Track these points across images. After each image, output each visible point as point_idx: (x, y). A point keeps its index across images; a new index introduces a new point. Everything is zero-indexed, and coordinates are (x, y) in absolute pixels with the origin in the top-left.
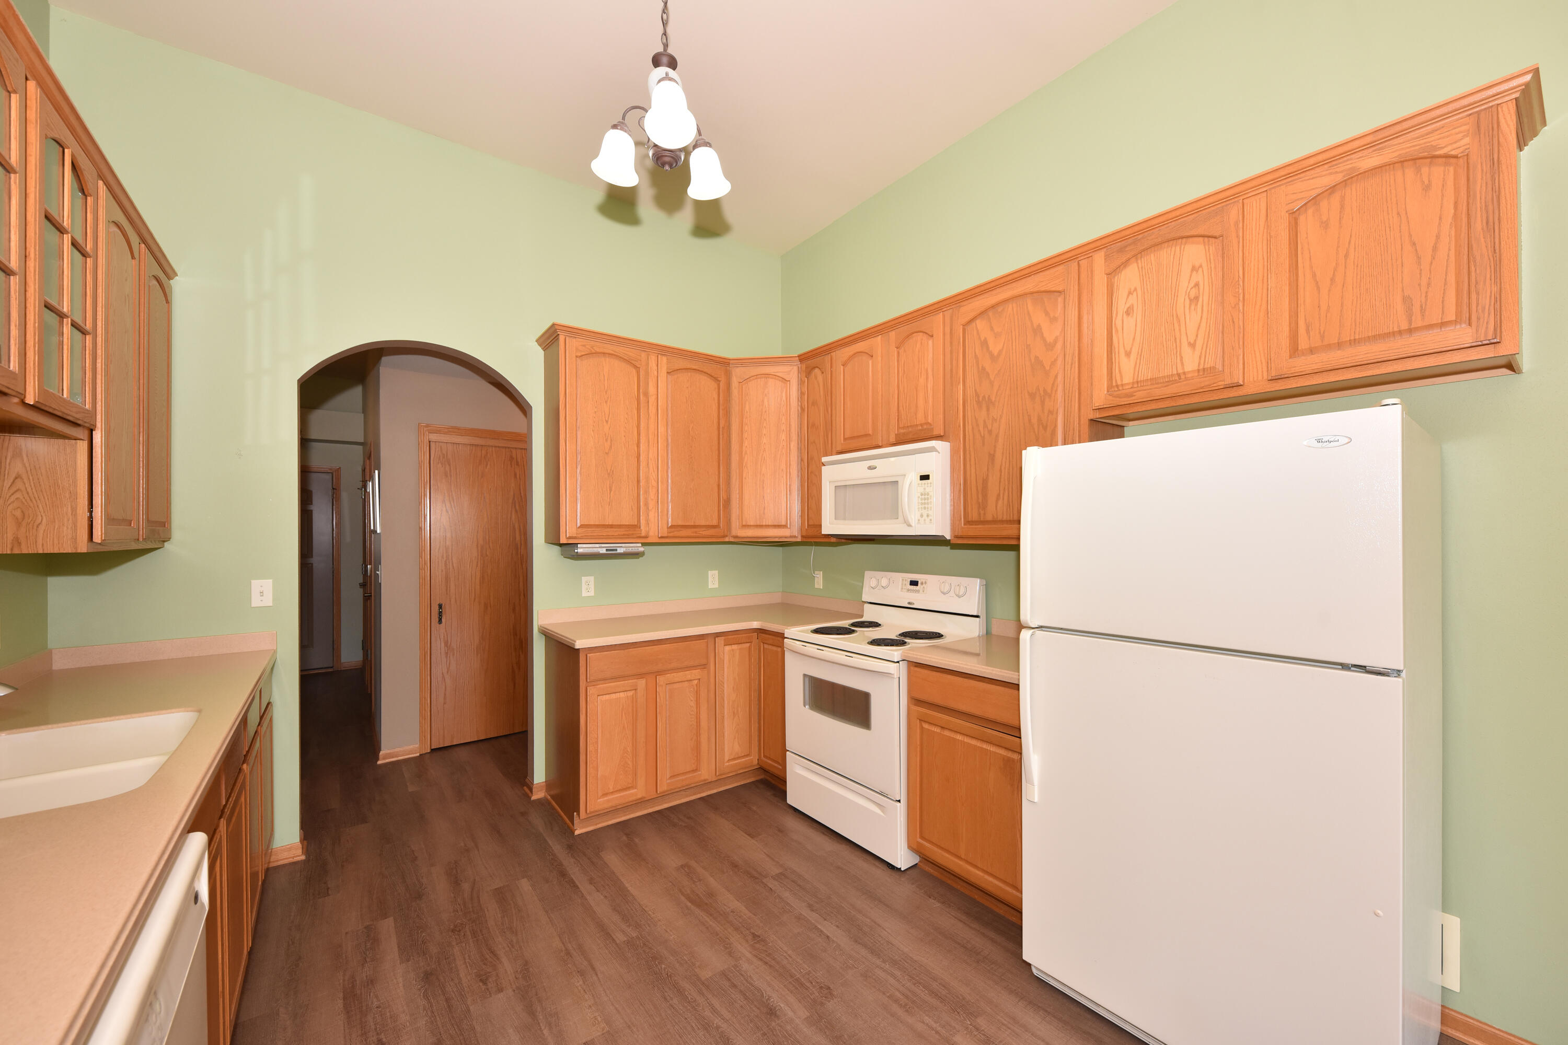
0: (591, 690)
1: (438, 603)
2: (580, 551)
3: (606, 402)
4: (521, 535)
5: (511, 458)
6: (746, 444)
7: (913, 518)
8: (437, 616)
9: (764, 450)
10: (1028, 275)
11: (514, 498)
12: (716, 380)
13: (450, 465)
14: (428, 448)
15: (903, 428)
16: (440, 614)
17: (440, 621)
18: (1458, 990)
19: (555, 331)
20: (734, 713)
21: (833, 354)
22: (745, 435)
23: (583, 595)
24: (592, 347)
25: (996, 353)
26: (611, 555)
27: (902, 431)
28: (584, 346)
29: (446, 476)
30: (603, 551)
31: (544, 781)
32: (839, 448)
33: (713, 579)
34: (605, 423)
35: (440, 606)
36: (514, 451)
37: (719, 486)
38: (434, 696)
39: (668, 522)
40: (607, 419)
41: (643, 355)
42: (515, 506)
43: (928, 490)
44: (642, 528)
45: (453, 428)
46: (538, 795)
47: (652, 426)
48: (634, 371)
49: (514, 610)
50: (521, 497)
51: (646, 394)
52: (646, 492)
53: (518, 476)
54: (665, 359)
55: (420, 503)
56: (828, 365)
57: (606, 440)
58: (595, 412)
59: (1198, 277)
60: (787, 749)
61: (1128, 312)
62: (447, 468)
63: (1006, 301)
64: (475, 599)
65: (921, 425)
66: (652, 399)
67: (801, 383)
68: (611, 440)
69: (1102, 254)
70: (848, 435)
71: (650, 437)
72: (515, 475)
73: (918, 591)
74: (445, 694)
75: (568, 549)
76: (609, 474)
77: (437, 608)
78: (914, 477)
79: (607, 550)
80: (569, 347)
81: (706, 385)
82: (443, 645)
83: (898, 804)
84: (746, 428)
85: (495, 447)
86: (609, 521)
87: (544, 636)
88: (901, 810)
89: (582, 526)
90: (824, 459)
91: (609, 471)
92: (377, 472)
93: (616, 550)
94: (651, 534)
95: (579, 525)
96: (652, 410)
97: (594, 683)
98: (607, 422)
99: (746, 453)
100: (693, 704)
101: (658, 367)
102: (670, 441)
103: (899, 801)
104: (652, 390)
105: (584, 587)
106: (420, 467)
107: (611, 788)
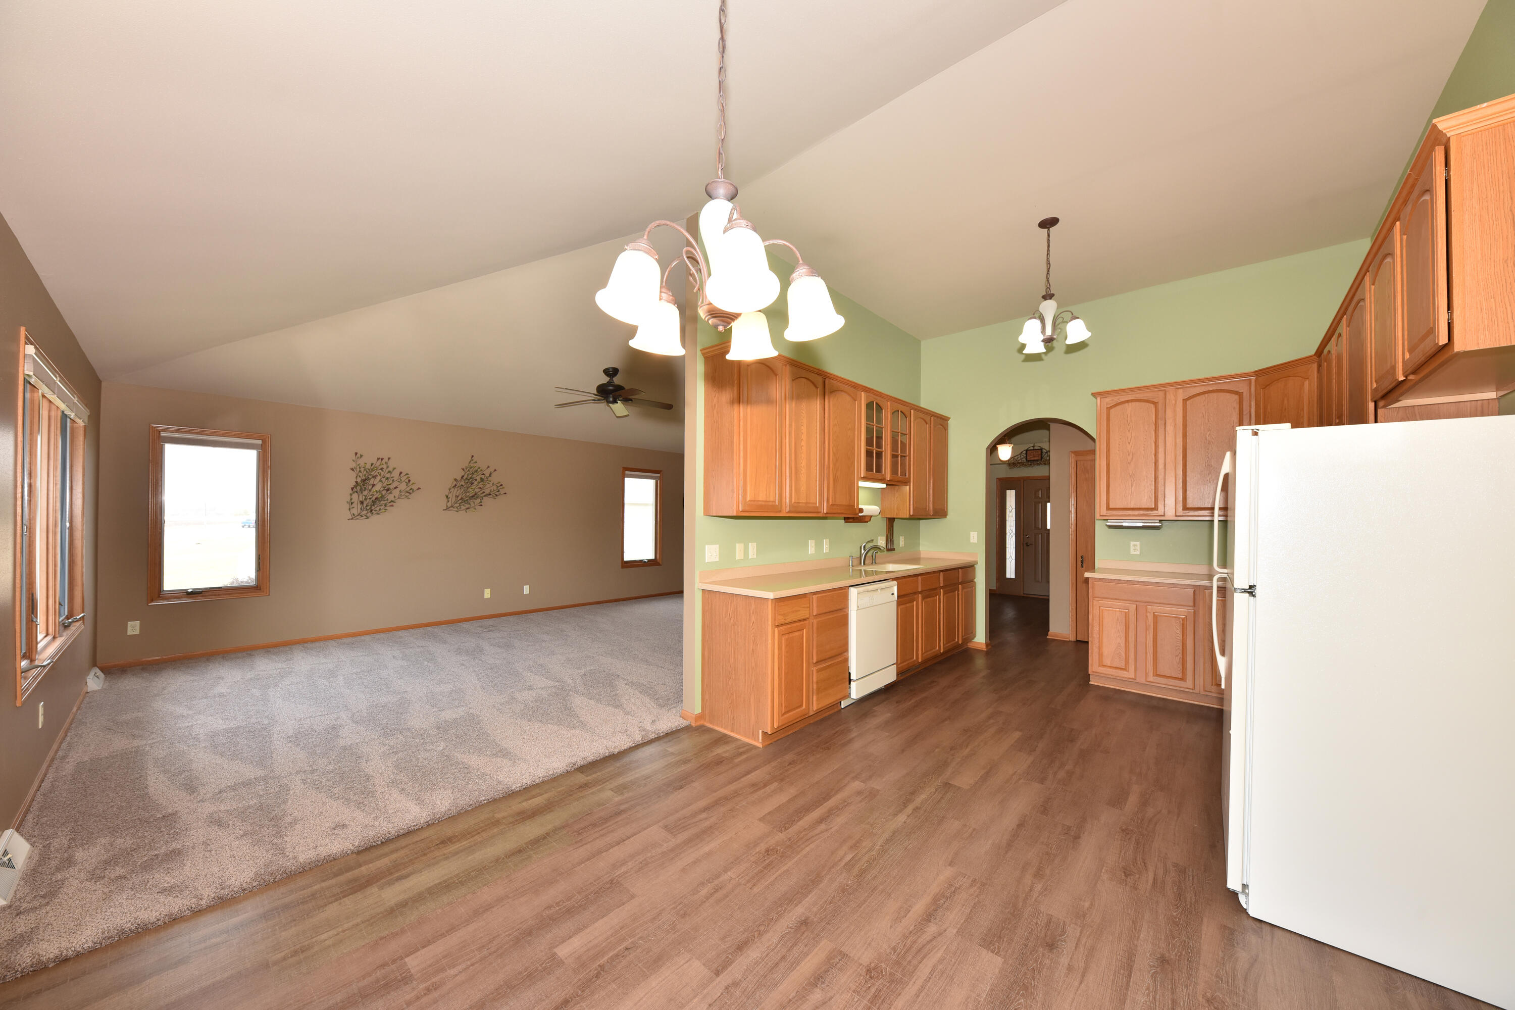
3: (1129, 431)
40: (1129, 441)
58: (1120, 439)
68: (1133, 455)
76: (1130, 476)
77: (1081, 558)
91: (1131, 474)
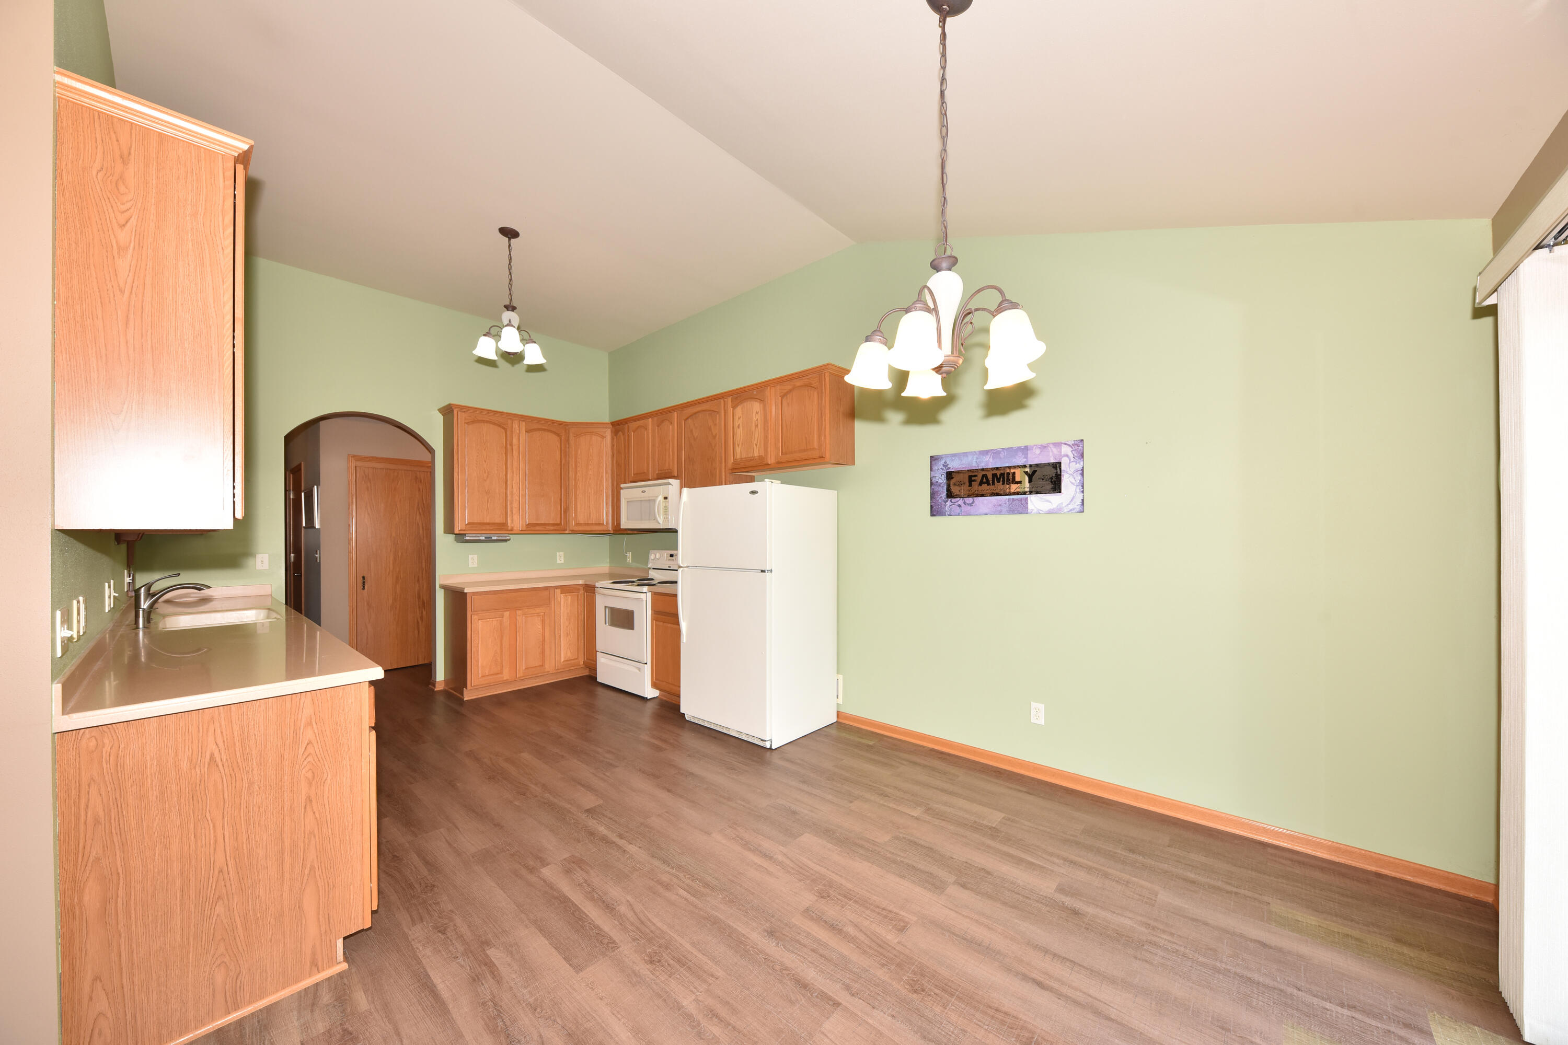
0: (474, 617)
1: (362, 575)
2: (467, 538)
4: (423, 530)
5: (416, 478)
6: (579, 474)
7: (661, 520)
8: (361, 584)
9: (590, 478)
10: (707, 402)
11: (418, 505)
12: (559, 435)
13: (370, 483)
14: (355, 471)
15: (660, 470)
16: (364, 583)
17: (364, 588)
18: (842, 703)
19: (451, 408)
20: (567, 633)
21: (629, 424)
22: (578, 469)
23: (470, 566)
24: (475, 417)
25: (695, 437)
26: (488, 540)
27: (659, 472)
28: (470, 416)
29: (368, 490)
30: (483, 538)
31: (443, 679)
32: (631, 479)
33: (560, 558)
34: (484, 463)
35: (364, 578)
36: (418, 473)
37: (561, 500)
38: (359, 638)
39: (526, 522)
41: (509, 421)
42: (419, 510)
43: (667, 505)
44: (509, 525)
45: (373, 457)
46: (439, 687)
47: (515, 464)
48: (503, 431)
49: (418, 581)
50: (424, 504)
51: (511, 445)
52: (512, 503)
53: (421, 490)
54: (524, 423)
55: (349, 508)
56: (626, 431)
57: (485, 473)
59: (758, 417)
60: (597, 650)
61: (739, 427)
62: (369, 484)
63: (698, 412)
64: (389, 573)
65: (668, 470)
66: (515, 448)
67: (612, 439)
69: (731, 397)
70: (635, 473)
71: (514, 470)
72: (419, 490)
73: (673, 560)
74: (367, 638)
75: (460, 538)
78: (661, 498)
79: (485, 538)
80: (460, 419)
81: (553, 439)
82: (366, 604)
83: (646, 665)
84: (579, 465)
85: (405, 470)
86: (487, 521)
87: (443, 590)
88: (647, 669)
89: (469, 524)
90: (622, 486)
92: (315, 487)
93: (491, 538)
94: (515, 528)
95: (467, 523)
96: (515, 453)
97: (476, 613)
98: (485, 462)
99: (578, 479)
100: (540, 627)
101: (519, 429)
102: (527, 472)
103: (646, 664)
104: (515, 441)
105: (470, 561)
106: (349, 484)
107: (487, 672)
